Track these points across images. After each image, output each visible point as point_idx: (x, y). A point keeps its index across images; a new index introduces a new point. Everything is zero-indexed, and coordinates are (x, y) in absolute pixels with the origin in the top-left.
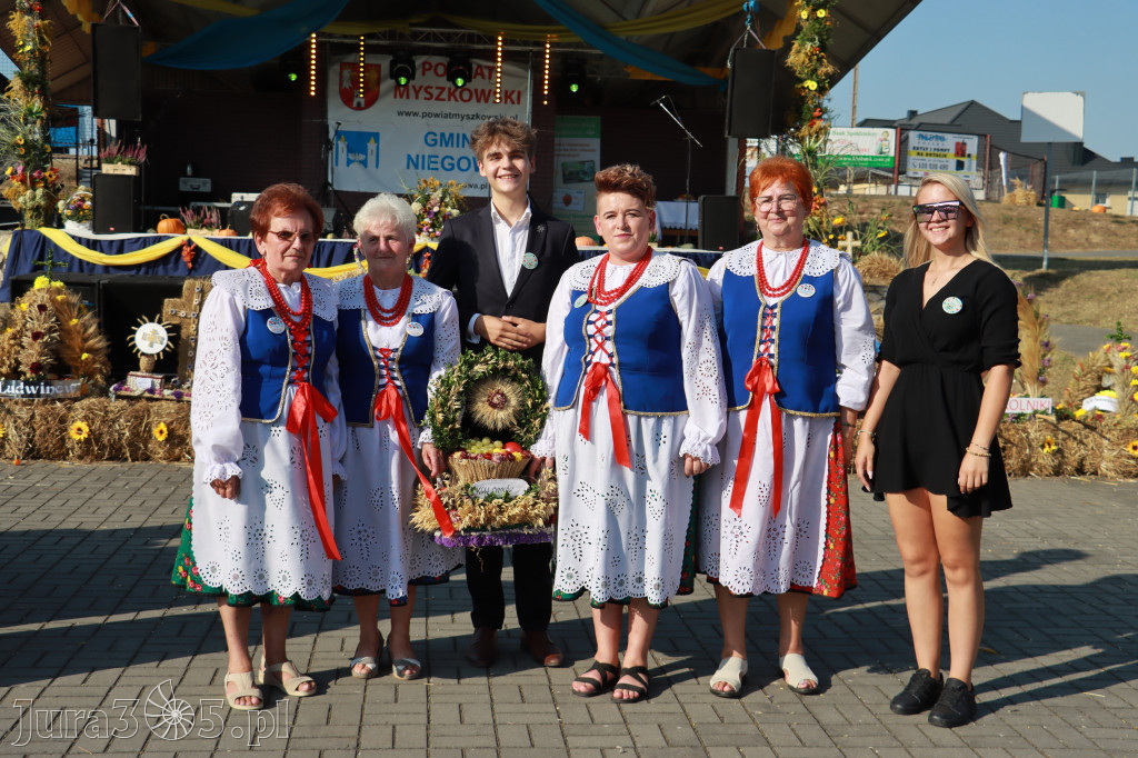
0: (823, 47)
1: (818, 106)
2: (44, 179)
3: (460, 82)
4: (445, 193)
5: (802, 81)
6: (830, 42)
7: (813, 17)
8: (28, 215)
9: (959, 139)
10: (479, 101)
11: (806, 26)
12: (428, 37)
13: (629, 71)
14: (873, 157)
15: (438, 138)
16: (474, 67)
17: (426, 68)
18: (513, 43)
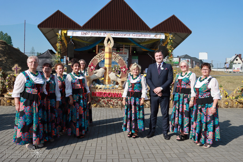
0: (172, 46)
1: (172, 54)
3: (118, 51)
4: (118, 67)
5: (169, 50)
6: (173, 45)
7: (170, 42)
9: (188, 59)
10: (121, 54)
11: (169, 43)
13: (143, 49)
14: (176, 62)
16: (120, 49)
17: (113, 49)
18: (126, 45)
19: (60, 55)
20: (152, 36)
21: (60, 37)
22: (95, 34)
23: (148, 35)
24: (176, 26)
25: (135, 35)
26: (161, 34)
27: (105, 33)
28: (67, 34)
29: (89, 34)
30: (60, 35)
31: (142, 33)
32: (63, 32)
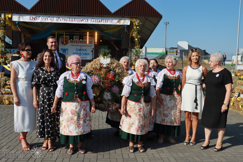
0: (138, 33)
2: (4, 57)
3: (81, 40)
5: (135, 39)
7: (137, 28)
8: (2, 63)
9: (176, 50)
10: (85, 43)
11: (135, 29)
12: (76, 33)
14: (162, 53)
15: (78, 50)
16: (84, 37)
17: (76, 38)
18: (90, 33)
19: (3, 45)
20: (114, 22)
21: (3, 22)
22: (46, 19)
23: (110, 20)
24: (143, 10)
25: (95, 20)
26: (125, 19)
27: (58, 18)
28: (11, 18)
29: (38, 20)
30: (3, 19)
31: (103, 18)
32: (7, 16)
